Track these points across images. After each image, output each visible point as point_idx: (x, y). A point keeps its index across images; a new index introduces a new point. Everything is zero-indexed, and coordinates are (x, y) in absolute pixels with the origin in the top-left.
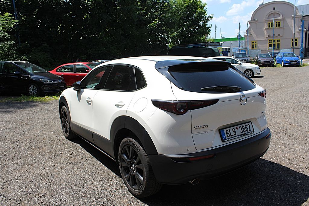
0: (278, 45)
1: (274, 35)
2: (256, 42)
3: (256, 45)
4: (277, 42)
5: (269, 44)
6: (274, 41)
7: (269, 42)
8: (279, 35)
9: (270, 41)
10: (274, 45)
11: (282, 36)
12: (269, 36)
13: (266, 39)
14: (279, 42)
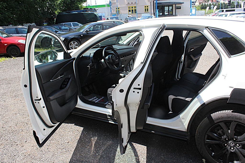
0: (135, 10)
1: (132, 3)
2: (119, 9)
3: (119, 10)
4: (135, 8)
5: (129, 10)
6: (132, 8)
8: (135, 3)
9: (129, 8)
10: (132, 10)
11: (137, 4)
12: (128, 3)
13: (126, 6)
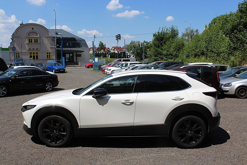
0: (37, 56)
1: (34, 49)
3: (19, 55)
4: (36, 54)
5: (30, 56)
6: (34, 53)
7: (30, 54)
8: (37, 49)
10: (34, 56)
11: (39, 50)
12: (30, 49)
13: (28, 52)
14: (38, 54)
